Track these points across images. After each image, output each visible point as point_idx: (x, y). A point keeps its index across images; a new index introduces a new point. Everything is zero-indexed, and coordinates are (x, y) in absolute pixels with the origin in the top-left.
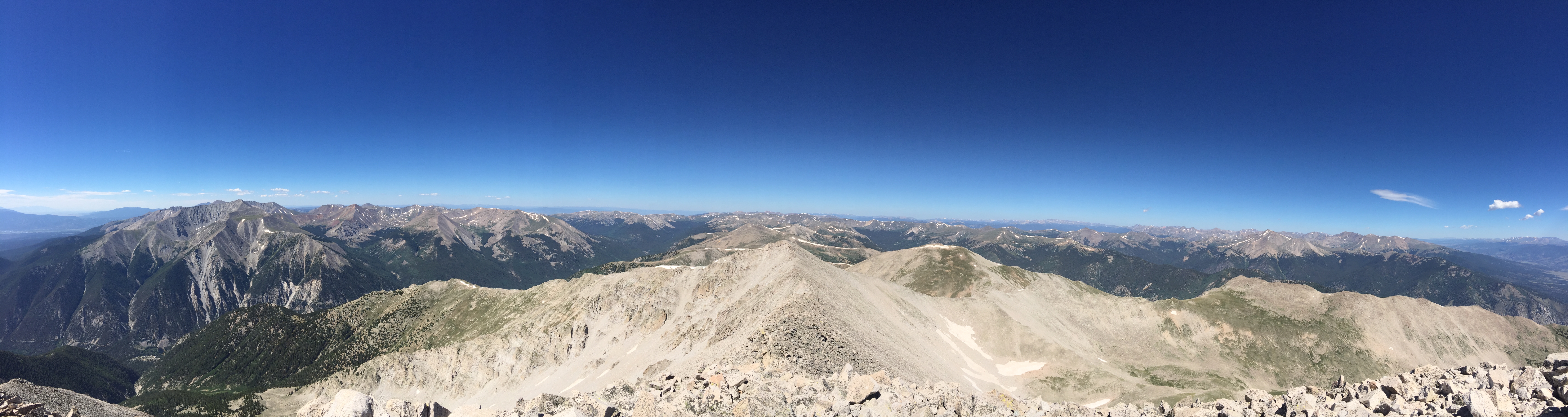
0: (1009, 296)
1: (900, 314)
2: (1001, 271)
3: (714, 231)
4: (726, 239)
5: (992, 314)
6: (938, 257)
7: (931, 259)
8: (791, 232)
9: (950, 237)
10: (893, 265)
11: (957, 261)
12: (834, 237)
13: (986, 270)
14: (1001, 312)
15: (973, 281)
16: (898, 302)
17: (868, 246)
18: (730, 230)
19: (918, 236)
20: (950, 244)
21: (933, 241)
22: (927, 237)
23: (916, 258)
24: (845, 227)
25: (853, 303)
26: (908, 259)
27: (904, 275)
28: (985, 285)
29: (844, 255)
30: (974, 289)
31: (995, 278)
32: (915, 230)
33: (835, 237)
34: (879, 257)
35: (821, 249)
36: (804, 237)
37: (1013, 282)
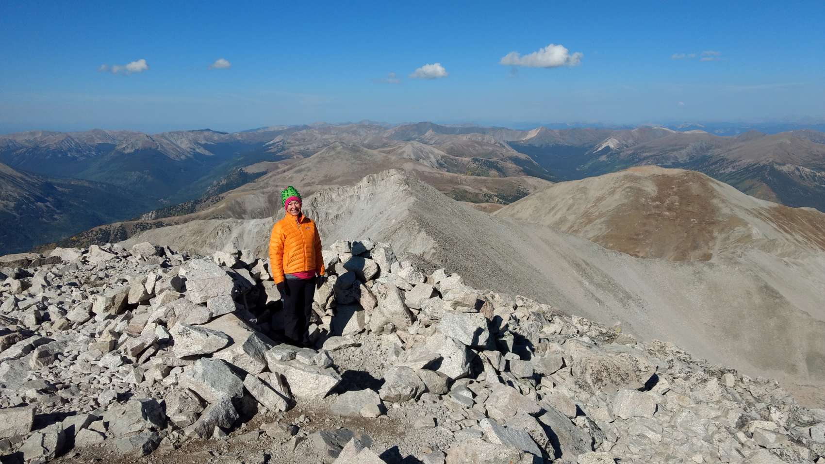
0: (787, 264)
1: (581, 283)
2: (773, 216)
3: (279, 158)
4: (300, 171)
5: (749, 293)
6: (651, 189)
7: (639, 192)
8: (405, 156)
9: (675, 153)
10: (573, 205)
11: (686, 197)
12: (475, 160)
13: (741, 215)
14: (767, 291)
15: (716, 234)
16: (578, 265)
17: (530, 174)
18: (306, 154)
19: (618, 153)
20: (675, 165)
21: (645, 162)
22: (633, 154)
23: (612, 193)
24: (493, 142)
25: (503, 267)
26: (599, 194)
27: (590, 221)
28: (739, 241)
29: (491, 190)
30: (717, 247)
31: (758, 229)
32: (612, 143)
33: (477, 160)
34: (549, 192)
35: (451, 181)
36: (425, 163)
37: (801, 239)
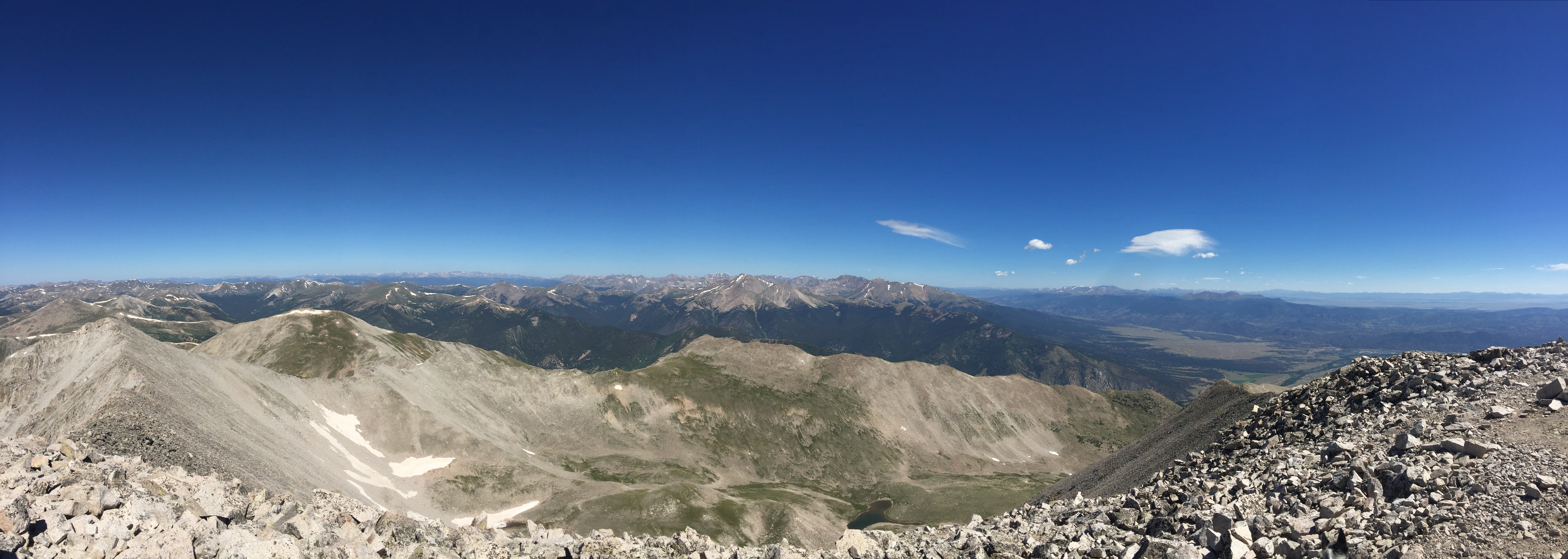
0: (404, 373)
1: (261, 404)
2: (391, 340)
4: (27, 323)
5: (381, 397)
6: (308, 325)
7: (299, 329)
8: (117, 308)
9: (323, 299)
10: (250, 341)
11: (332, 330)
12: (174, 309)
13: (371, 340)
14: (394, 394)
15: (355, 355)
16: (257, 389)
17: (217, 317)
18: (33, 308)
19: (281, 300)
20: (323, 308)
21: (302, 306)
22: (292, 301)
23: (279, 329)
24: (187, 294)
25: (201, 394)
26: (269, 331)
27: (264, 352)
28: (370, 359)
29: (187, 332)
30: (357, 365)
31: (384, 349)
32: (276, 292)
33: (175, 308)
34: (231, 330)
35: (156, 326)
36: (134, 312)
37: (409, 355)
